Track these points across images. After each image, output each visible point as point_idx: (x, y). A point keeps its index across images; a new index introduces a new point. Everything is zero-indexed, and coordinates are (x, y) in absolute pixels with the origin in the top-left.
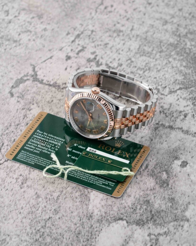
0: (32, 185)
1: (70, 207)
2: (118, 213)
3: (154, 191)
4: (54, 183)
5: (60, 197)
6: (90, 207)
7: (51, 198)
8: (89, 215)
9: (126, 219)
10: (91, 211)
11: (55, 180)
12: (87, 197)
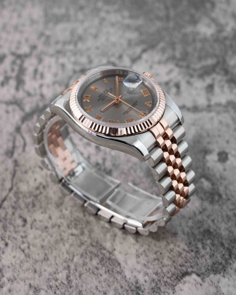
0: (16, 275)
1: (96, 287)
2: (176, 266)
3: (207, 213)
4: (48, 259)
5: (72, 277)
6: (128, 274)
7: (58, 284)
8: (133, 287)
9: (193, 270)
10: (132, 280)
11: (46, 254)
12: (112, 261)
